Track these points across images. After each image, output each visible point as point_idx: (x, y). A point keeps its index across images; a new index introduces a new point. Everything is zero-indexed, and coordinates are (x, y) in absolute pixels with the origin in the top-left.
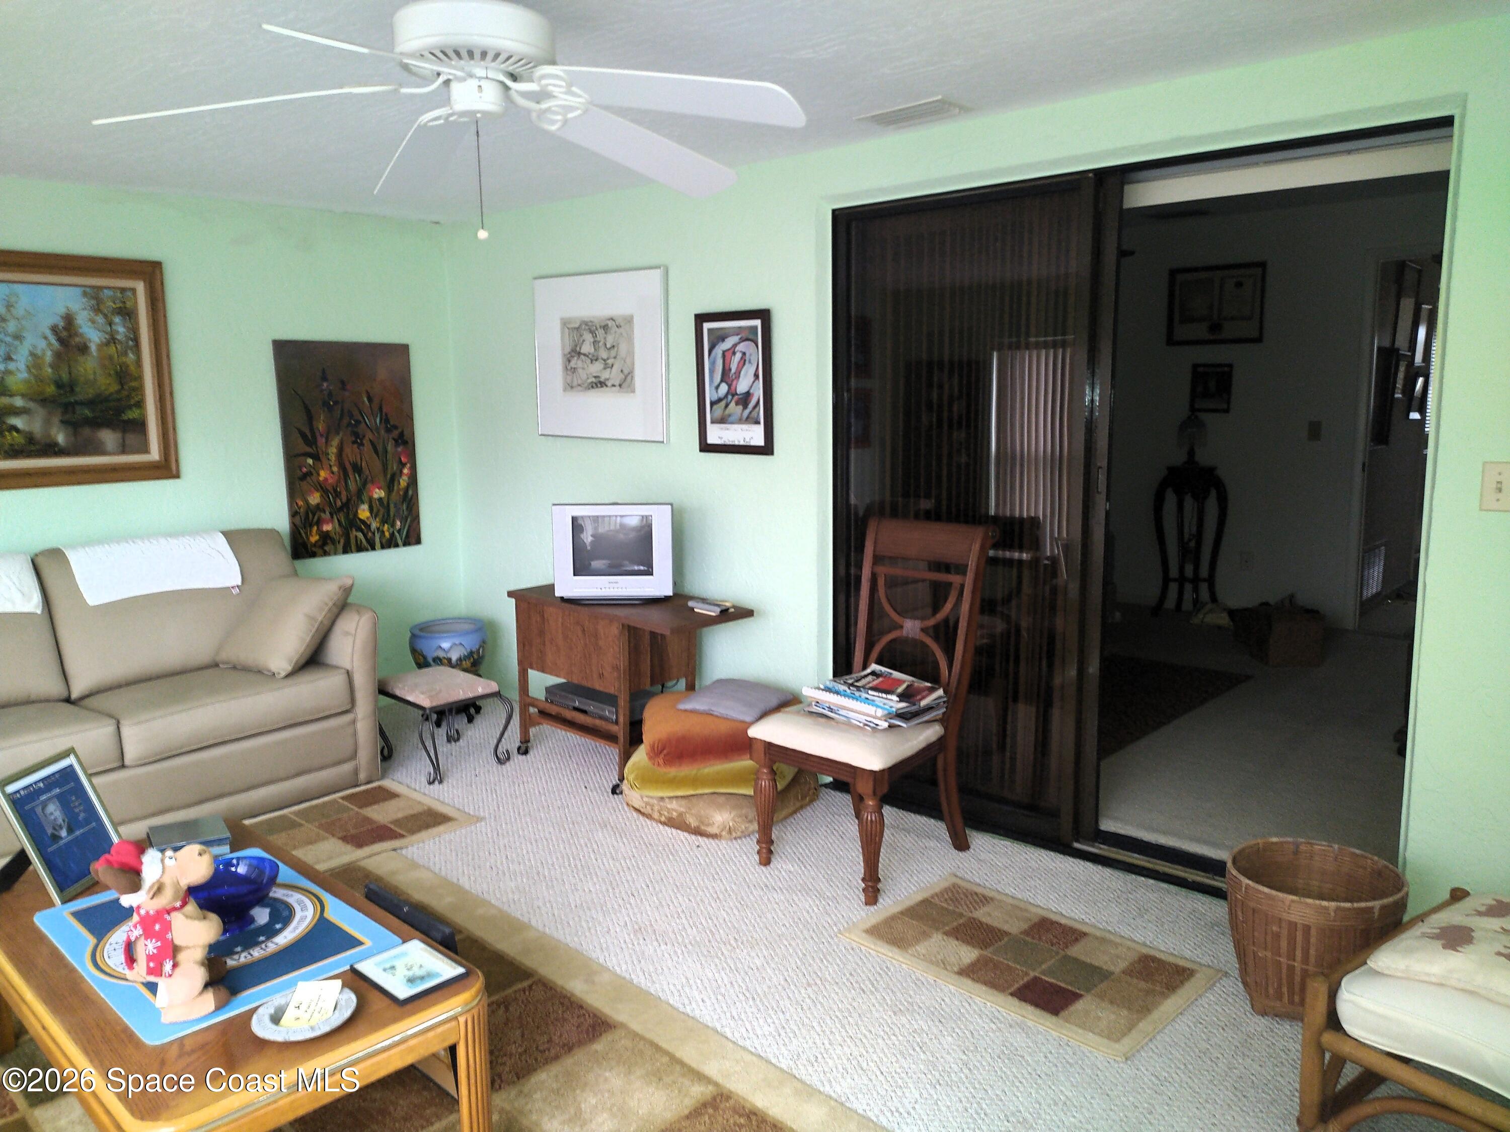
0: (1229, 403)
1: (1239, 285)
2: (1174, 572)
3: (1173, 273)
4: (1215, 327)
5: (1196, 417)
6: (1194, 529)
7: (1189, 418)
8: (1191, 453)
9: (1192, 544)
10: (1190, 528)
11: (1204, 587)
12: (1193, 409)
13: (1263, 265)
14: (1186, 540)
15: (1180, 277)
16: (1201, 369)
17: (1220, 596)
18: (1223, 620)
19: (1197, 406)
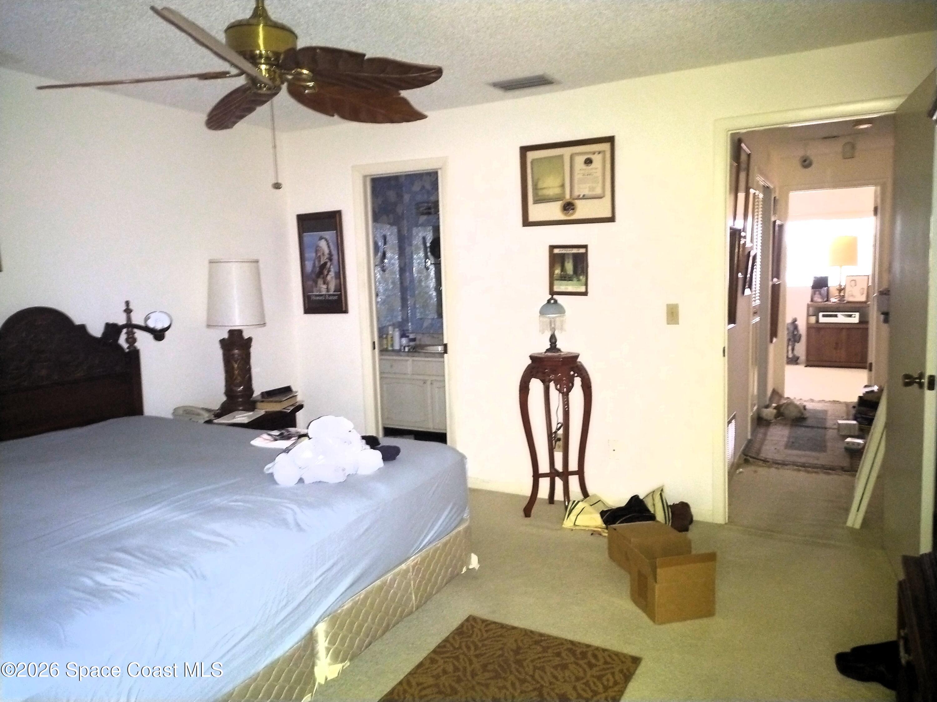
0: (586, 285)
1: (588, 162)
2: (544, 467)
3: (524, 150)
4: (568, 207)
5: (556, 301)
6: (561, 420)
7: (549, 301)
8: (553, 339)
9: (561, 432)
10: (557, 418)
11: (574, 481)
12: (552, 293)
13: (611, 140)
14: (554, 430)
15: (531, 155)
16: (556, 251)
17: (590, 489)
18: (595, 521)
19: (556, 289)
